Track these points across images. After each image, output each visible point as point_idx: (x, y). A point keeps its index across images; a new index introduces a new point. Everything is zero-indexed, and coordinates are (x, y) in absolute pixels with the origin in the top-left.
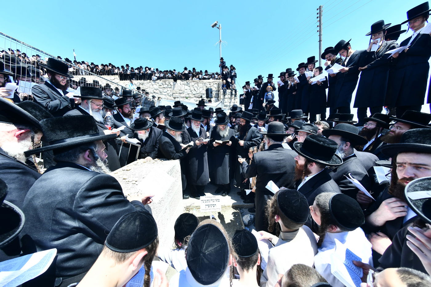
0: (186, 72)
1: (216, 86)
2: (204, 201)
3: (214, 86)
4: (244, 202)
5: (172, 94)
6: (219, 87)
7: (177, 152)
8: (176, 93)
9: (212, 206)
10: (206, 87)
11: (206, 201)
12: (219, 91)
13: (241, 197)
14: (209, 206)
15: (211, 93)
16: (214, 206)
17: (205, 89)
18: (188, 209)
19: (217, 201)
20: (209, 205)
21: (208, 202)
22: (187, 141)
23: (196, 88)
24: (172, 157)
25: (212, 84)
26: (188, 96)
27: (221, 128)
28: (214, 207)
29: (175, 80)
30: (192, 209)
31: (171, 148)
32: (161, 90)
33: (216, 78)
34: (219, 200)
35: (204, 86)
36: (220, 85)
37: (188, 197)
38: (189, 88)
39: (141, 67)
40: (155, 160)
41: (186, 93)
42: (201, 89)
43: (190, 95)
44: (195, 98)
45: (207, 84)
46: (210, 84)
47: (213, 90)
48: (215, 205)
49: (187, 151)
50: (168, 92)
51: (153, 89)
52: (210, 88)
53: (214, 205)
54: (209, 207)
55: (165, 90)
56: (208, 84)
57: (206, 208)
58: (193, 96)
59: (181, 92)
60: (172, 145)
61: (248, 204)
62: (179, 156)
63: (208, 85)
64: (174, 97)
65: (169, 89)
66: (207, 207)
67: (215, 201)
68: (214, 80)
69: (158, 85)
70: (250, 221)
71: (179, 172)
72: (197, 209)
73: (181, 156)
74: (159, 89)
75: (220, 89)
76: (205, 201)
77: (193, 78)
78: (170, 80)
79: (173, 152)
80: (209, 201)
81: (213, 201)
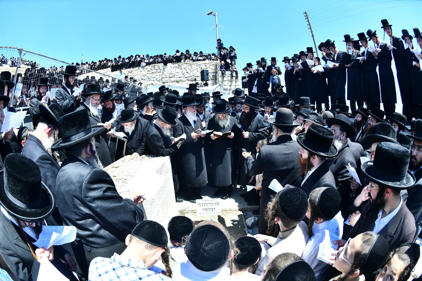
0: (178, 54)
1: (213, 67)
3: (210, 68)
4: (249, 204)
5: (160, 79)
6: (216, 68)
7: (167, 147)
8: (166, 77)
10: (201, 68)
11: (203, 205)
12: (216, 73)
13: (245, 199)
14: (207, 210)
15: (207, 75)
16: (212, 210)
17: (200, 71)
18: (183, 213)
22: (179, 133)
23: (189, 70)
24: (161, 153)
25: (208, 65)
26: (179, 79)
27: (220, 117)
28: (212, 211)
29: (165, 64)
30: (187, 213)
31: (160, 142)
32: (149, 75)
33: (212, 59)
34: (218, 204)
35: (199, 68)
36: (217, 67)
37: (181, 200)
38: (181, 71)
39: (132, 56)
40: (142, 156)
41: (177, 77)
42: (195, 72)
43: (182, 78)
44: (187, 82)
45: (202, 65)
46: (205, 66)
47: (209, 72)
48: (214, 209)
49: (179, 146)
50: (157, 77)
51: (141, 76)
52: (206, 69)
53: (212, 209)
54: (207, 211)
55: (154, 75)
56: (204, 65)
57: (204, 213)
58: (185, 79)
59: (171, 76)
60: (160, 139)
61: (253, 206)
62: (169, 151)
63: (203, 67)
64: (163, 82)
65: (158, 74)
66: (205, 211)
67: (214, 204)
68: (210, 61)
69: (146, 71)
70: (253, 223)
71: (169, 172)
72: (193, 214)
73: (171, 152)
74: (147, 75)
75: (217, 70)
76: (202, 205)
77: (186, 59)
78: (160, 64)
79: (161, 148)
80: (206, 205)
81: (212, 204)
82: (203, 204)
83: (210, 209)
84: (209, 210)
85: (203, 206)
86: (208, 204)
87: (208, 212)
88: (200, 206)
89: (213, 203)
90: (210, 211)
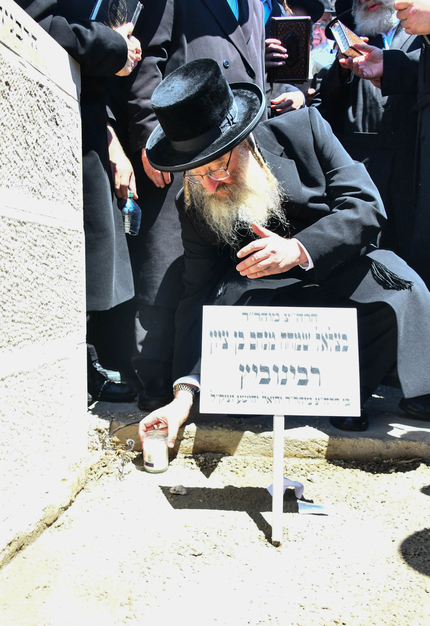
2: (233, 342)
9: (293, 379)
11: (247, 341)
14: (265, 375)
16: (303, 376)
19: (332, 343)
20: (265, 369)
21: (259, 348)
28: (303, 382)
48: (315, 371)
53: (303, 370)
54: (264, 381)
57: (245, 392)
66: (252, 378)
67: (314, 344)
76: (240, 341)
80: (264, 340)
81: (303, 342)
82: (247, 335)
83: (285, 369)
84: (282, 375)
85: (247, 347)
86: (278, 341)
87: (273, 388)
88: (225, 346)
89: (307, 336)
90: (284, 382)
